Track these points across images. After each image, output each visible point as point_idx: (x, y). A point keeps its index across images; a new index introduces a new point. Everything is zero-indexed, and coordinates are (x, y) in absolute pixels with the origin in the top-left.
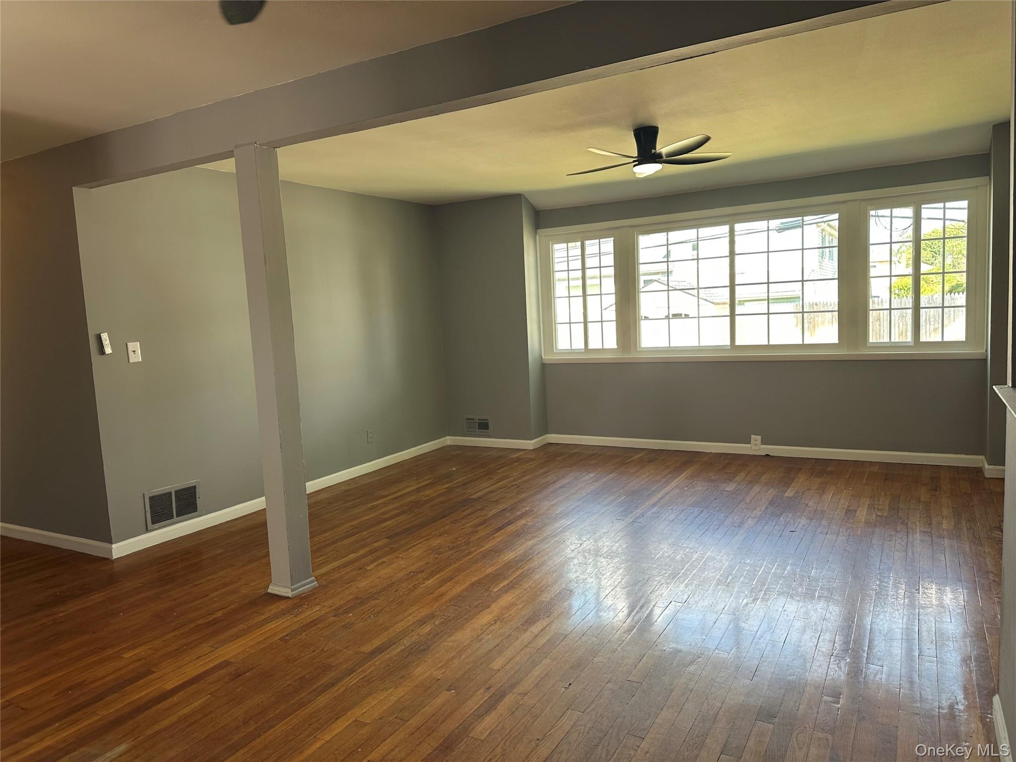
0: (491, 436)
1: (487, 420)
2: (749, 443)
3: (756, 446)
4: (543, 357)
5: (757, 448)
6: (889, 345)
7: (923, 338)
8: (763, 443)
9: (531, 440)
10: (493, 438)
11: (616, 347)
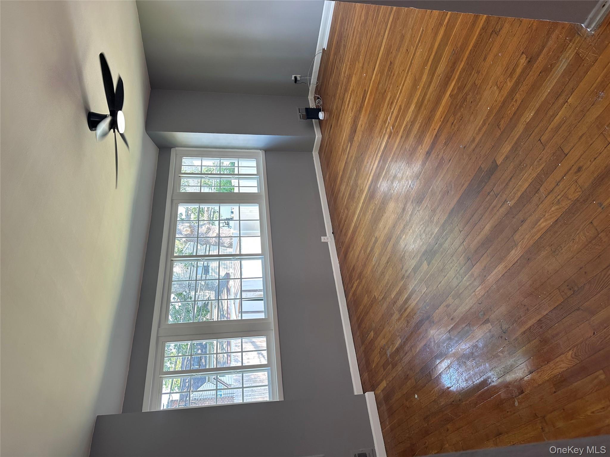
2: (327, 243)
5: (329, 238)
8: (325, 235)
11: (265, 338)
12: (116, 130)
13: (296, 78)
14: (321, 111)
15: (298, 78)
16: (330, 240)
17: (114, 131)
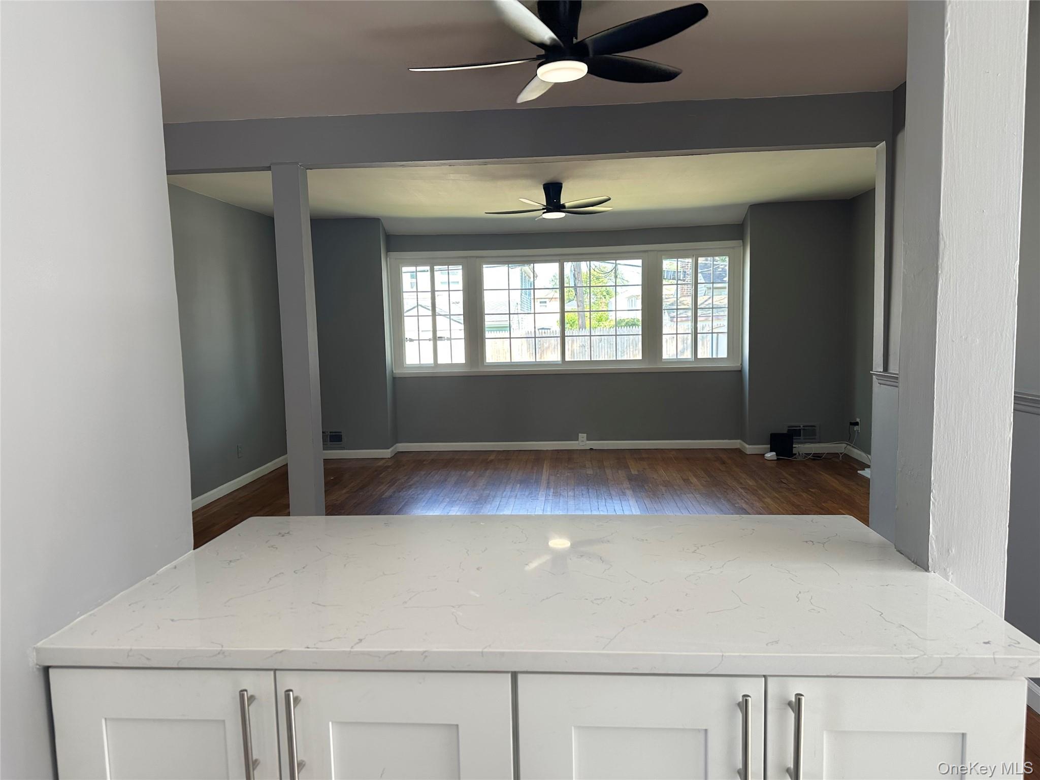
0: (344, 447)
1: (341, 432)
2: (577, 439)
3: (582, 443)
4: (394, 372)
5: (584, 443)
6: (676, 360)
7: (699, 356)
8: (588, 439)
9: (388, 449)
10: (346, 449)
11: (464, 362)
12: (545, 211)
13: (857, 424)
14: (777, 455)
15: (856, 428)
16: (581, 444)
17: (543, 209)
